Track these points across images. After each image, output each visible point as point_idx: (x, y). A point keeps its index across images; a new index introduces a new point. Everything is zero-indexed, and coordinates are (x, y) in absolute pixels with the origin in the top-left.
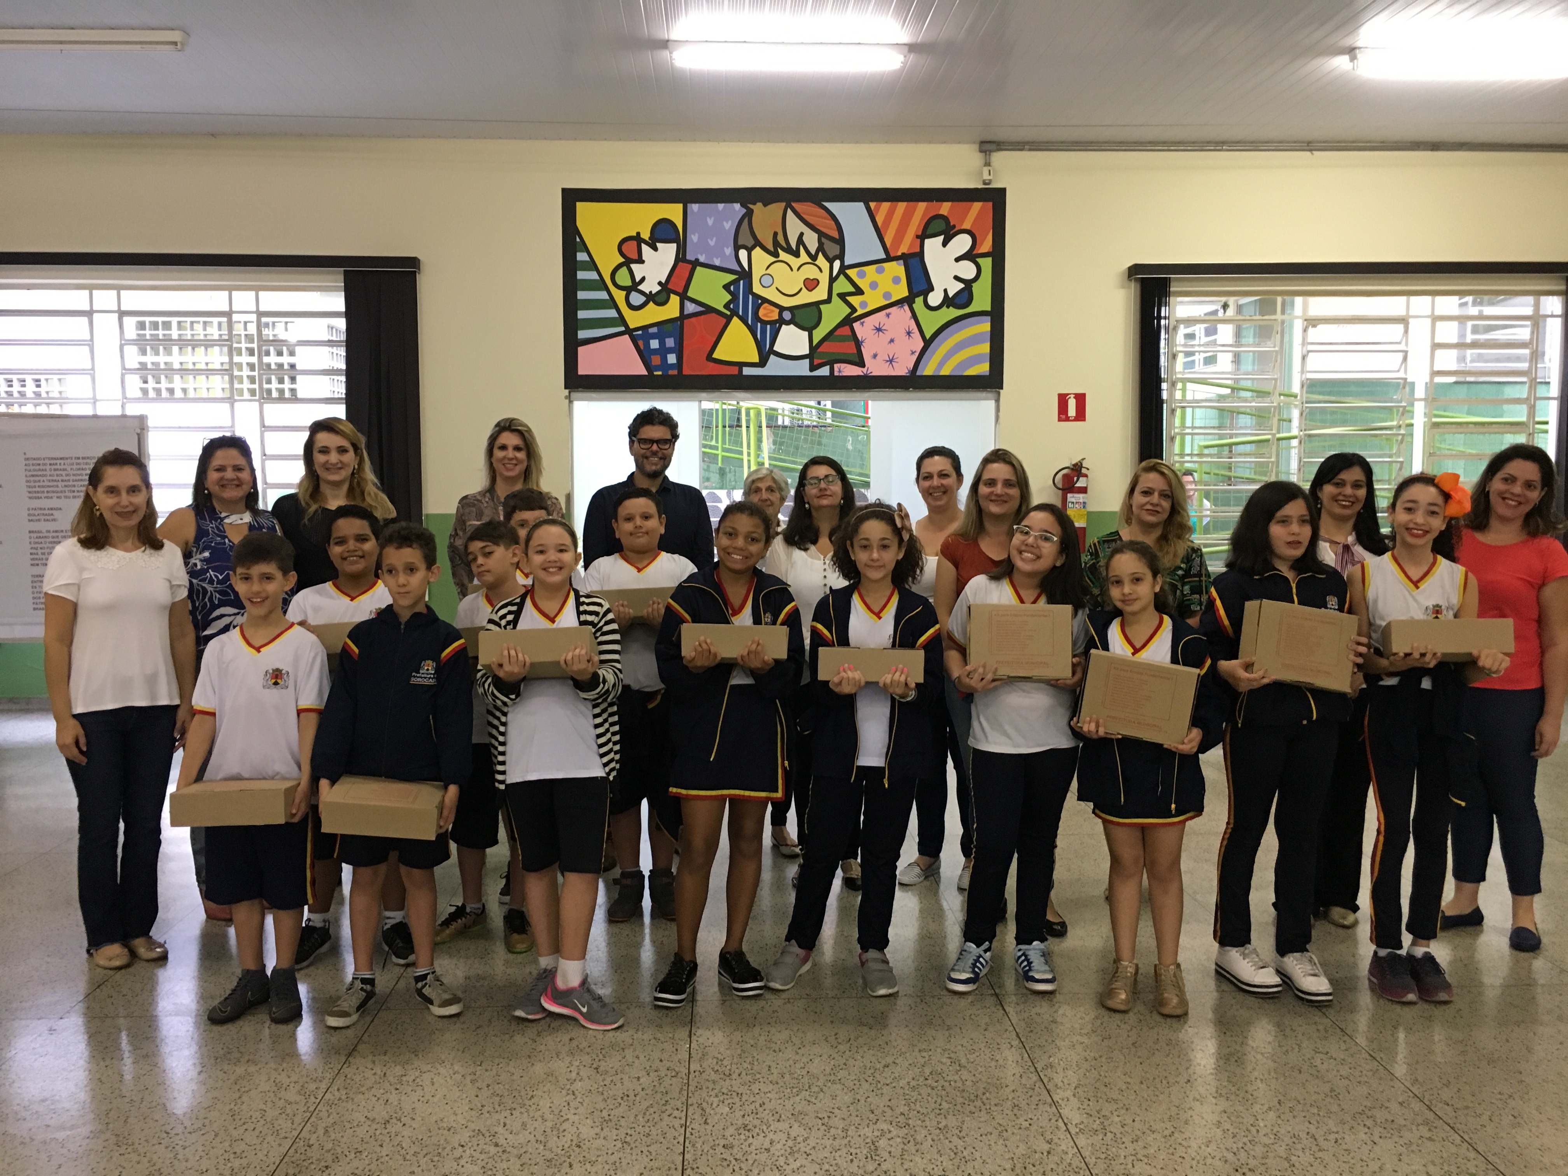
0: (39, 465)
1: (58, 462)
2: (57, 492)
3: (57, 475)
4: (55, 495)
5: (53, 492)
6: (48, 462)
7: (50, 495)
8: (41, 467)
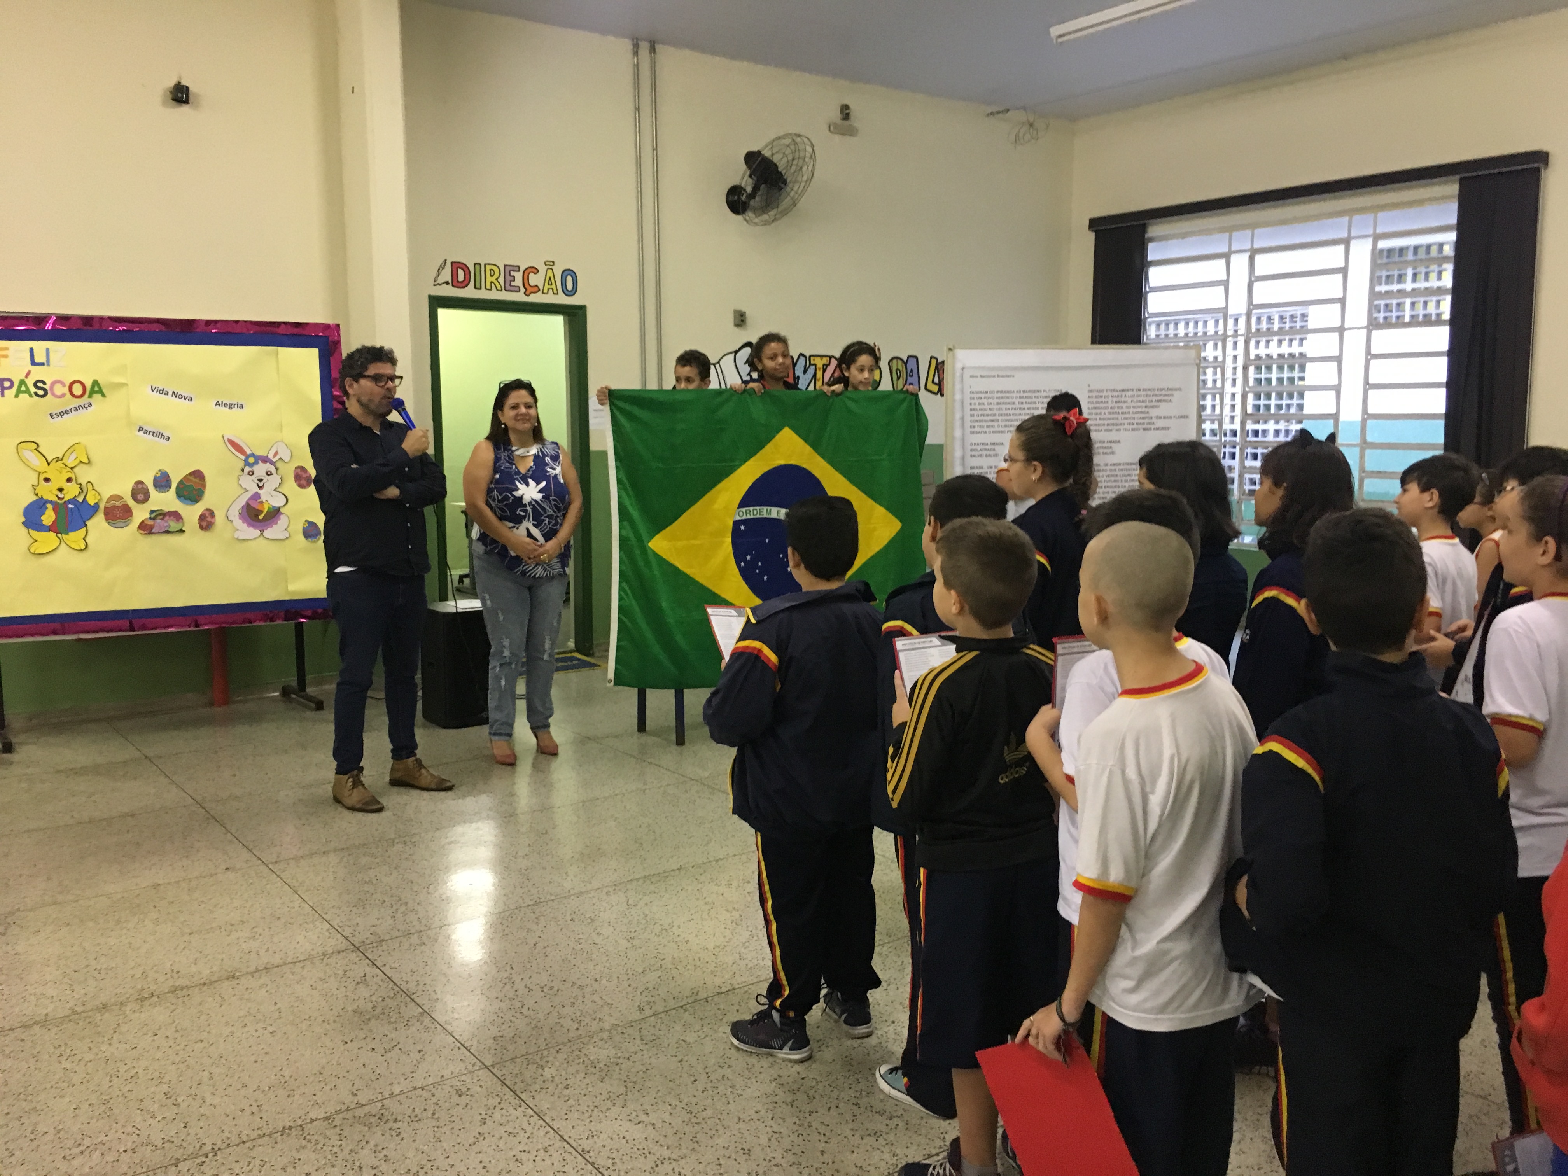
1: (1119, 394)
2: (1117, 425)
3: (1118, 407)
4: (1115, 427)
5: (1113, 424)
6: (1110, 394)
7: (1110, 427)
8: (1103, 399)
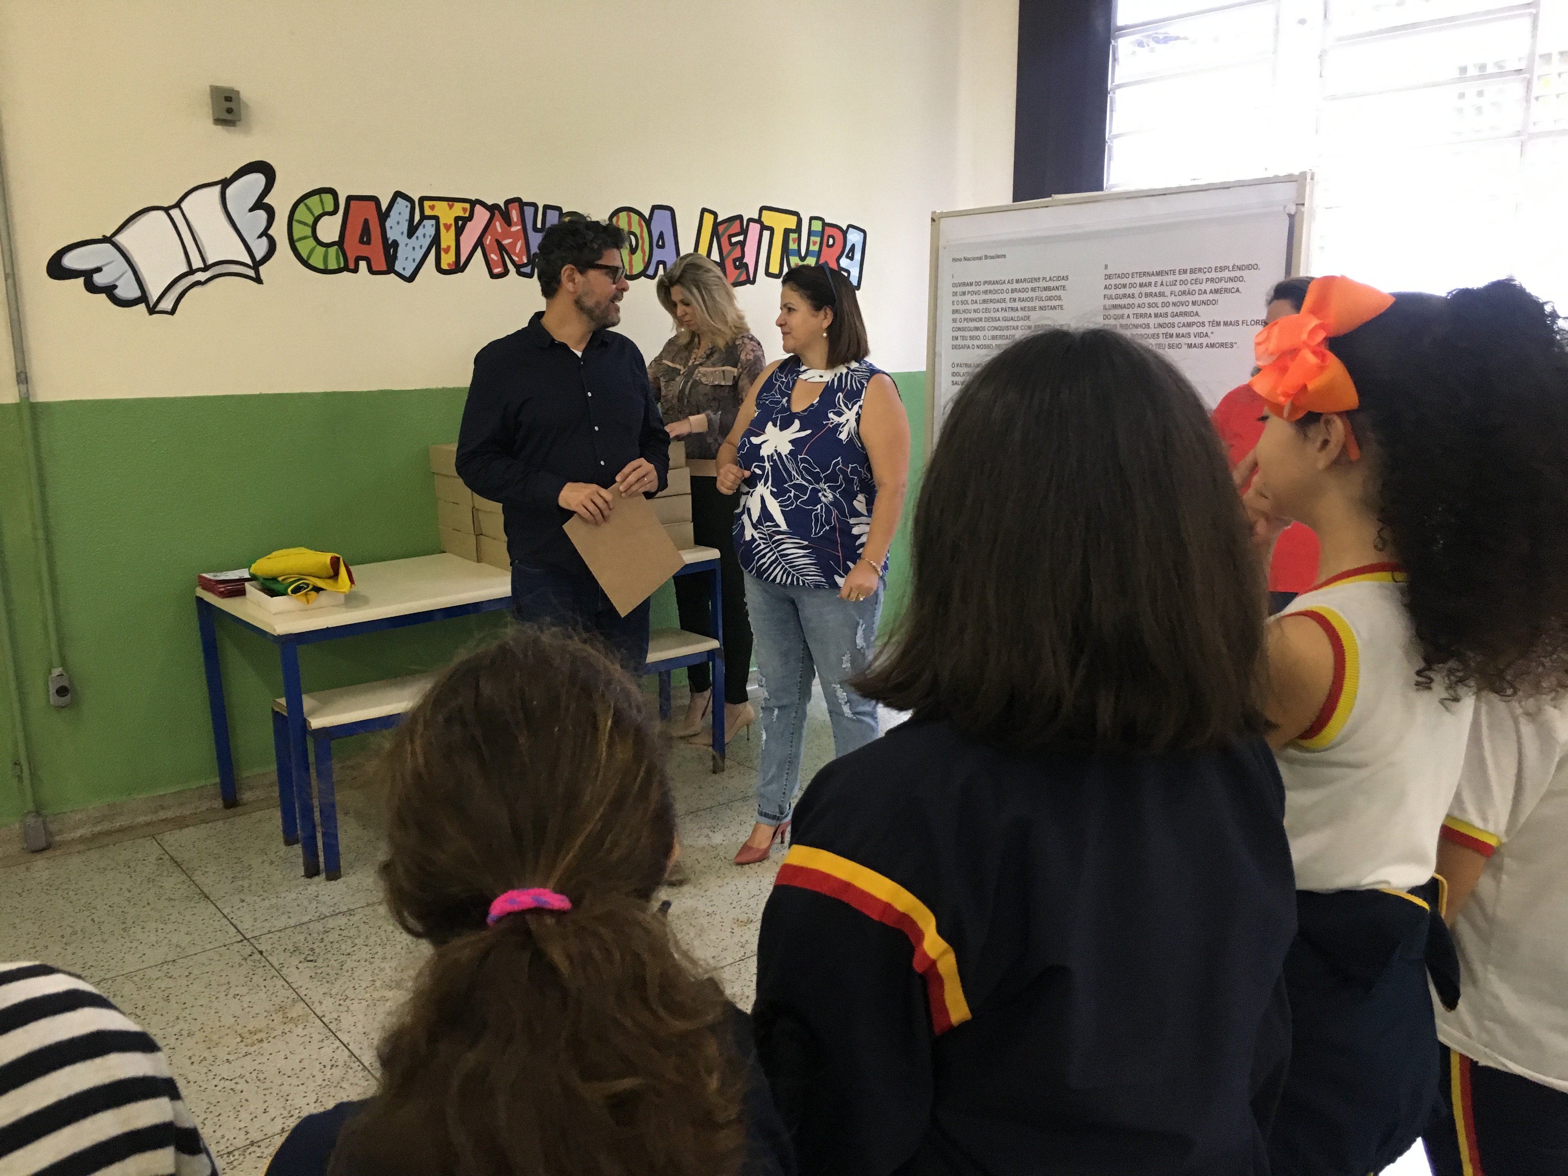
0: (1124, 286)
1: (1153, 279)
3: (1150, 305)
6: (1138, 280)
8: (1127, 291)
